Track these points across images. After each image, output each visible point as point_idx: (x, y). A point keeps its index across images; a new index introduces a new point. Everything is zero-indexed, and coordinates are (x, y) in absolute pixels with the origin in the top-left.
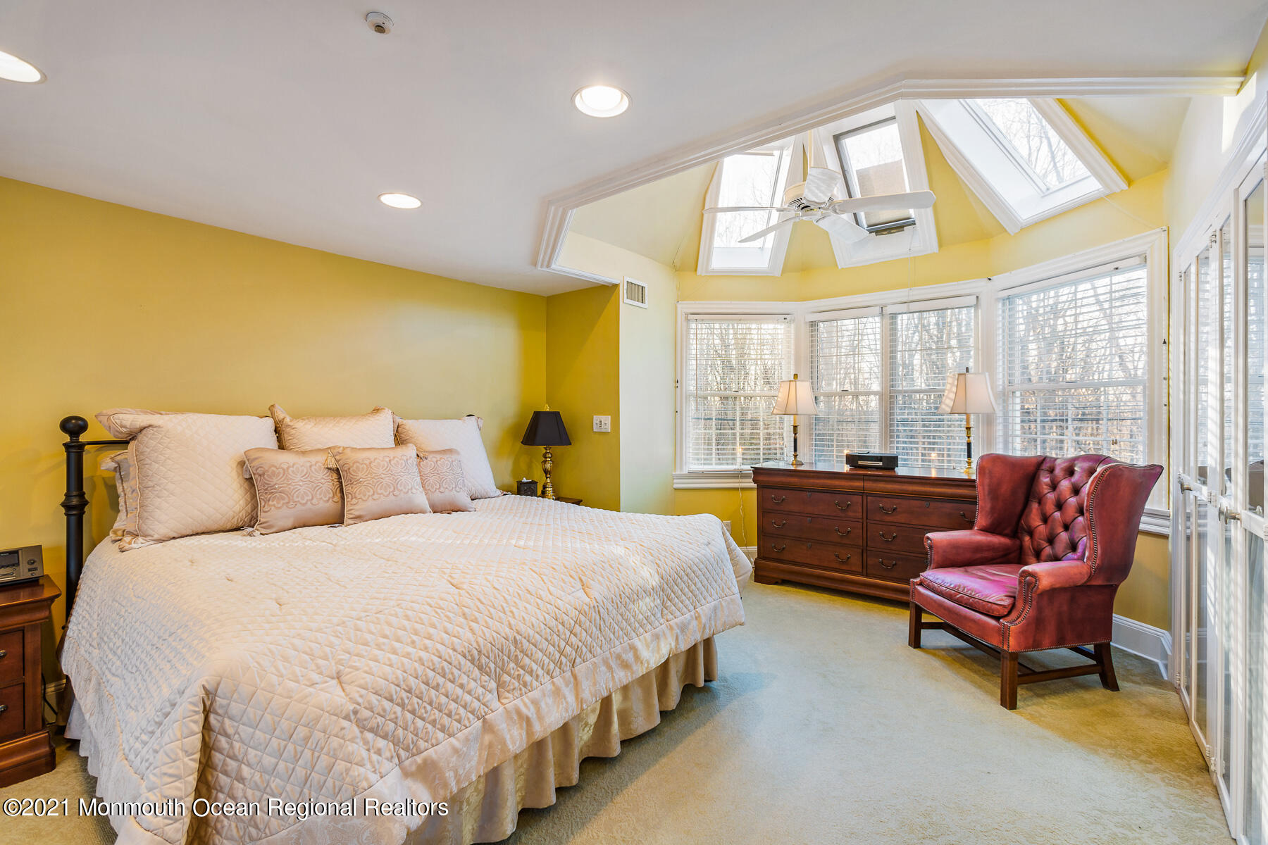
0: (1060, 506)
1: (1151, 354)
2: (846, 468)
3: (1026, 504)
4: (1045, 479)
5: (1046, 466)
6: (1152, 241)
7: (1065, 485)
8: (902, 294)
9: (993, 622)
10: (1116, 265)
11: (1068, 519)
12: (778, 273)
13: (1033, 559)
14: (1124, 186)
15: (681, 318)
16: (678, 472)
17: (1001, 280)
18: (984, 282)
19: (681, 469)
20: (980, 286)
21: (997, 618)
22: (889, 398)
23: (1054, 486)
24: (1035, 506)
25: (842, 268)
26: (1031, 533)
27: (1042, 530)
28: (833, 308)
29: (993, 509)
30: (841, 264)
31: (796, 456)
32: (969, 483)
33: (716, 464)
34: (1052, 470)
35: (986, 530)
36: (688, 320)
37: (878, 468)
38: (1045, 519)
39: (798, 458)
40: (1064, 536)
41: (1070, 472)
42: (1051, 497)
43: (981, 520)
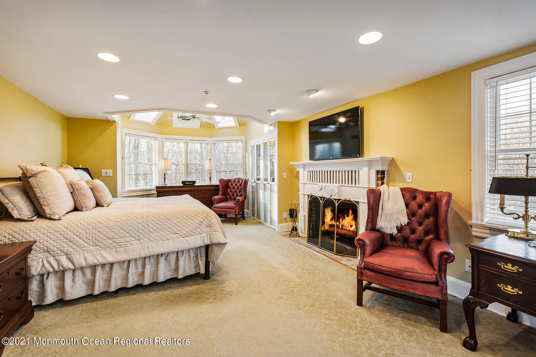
0: (234, 188)
1: (243, 159)
2: (182, 185)
3: (227, 189)
4: (230, 184)
5: (229, 181)
6: (243, 138)
7: (234, 184)
8: (191, 138)
9: (233, 210)
10: (238, 141)
11: (236, 190)
12: (154, 124)
13: (229, 200)
14: (239, 126)
15: (124, 135)
16: (123, 191)
17: (214, 139)
18: (210, 138)
19: (125, 189)
20: (208, 139)
21: (234, 209)
22: (187, 165)
23: (232, 185)
24: (229, 189)
25: (174, 127)
26: (229, 194)
27: (231, 194)
28: (169, 138)
29: (222, 190)
30: (173, 126)
31: (165, 183)
32: (218, 186)
33: (135, 187)
34: (231, 182)
35: (221, 195)
36: (126, 135)
37: (191, 184)
38: (231, 191)
39: (166, 183)
40: (235, 194)
41: (235, 181)
42: (232, 187)
43: (220, 193)
